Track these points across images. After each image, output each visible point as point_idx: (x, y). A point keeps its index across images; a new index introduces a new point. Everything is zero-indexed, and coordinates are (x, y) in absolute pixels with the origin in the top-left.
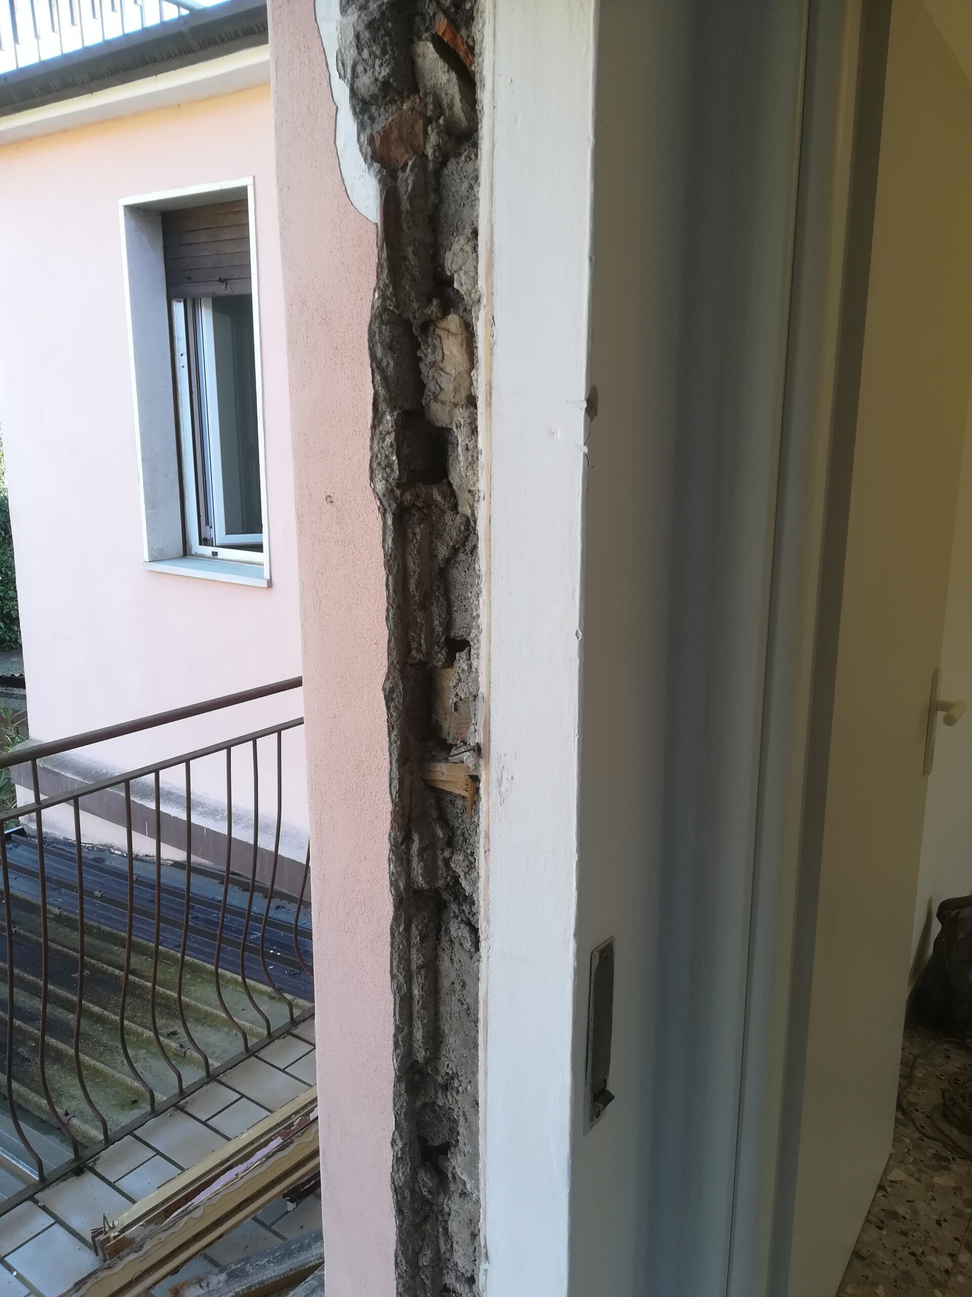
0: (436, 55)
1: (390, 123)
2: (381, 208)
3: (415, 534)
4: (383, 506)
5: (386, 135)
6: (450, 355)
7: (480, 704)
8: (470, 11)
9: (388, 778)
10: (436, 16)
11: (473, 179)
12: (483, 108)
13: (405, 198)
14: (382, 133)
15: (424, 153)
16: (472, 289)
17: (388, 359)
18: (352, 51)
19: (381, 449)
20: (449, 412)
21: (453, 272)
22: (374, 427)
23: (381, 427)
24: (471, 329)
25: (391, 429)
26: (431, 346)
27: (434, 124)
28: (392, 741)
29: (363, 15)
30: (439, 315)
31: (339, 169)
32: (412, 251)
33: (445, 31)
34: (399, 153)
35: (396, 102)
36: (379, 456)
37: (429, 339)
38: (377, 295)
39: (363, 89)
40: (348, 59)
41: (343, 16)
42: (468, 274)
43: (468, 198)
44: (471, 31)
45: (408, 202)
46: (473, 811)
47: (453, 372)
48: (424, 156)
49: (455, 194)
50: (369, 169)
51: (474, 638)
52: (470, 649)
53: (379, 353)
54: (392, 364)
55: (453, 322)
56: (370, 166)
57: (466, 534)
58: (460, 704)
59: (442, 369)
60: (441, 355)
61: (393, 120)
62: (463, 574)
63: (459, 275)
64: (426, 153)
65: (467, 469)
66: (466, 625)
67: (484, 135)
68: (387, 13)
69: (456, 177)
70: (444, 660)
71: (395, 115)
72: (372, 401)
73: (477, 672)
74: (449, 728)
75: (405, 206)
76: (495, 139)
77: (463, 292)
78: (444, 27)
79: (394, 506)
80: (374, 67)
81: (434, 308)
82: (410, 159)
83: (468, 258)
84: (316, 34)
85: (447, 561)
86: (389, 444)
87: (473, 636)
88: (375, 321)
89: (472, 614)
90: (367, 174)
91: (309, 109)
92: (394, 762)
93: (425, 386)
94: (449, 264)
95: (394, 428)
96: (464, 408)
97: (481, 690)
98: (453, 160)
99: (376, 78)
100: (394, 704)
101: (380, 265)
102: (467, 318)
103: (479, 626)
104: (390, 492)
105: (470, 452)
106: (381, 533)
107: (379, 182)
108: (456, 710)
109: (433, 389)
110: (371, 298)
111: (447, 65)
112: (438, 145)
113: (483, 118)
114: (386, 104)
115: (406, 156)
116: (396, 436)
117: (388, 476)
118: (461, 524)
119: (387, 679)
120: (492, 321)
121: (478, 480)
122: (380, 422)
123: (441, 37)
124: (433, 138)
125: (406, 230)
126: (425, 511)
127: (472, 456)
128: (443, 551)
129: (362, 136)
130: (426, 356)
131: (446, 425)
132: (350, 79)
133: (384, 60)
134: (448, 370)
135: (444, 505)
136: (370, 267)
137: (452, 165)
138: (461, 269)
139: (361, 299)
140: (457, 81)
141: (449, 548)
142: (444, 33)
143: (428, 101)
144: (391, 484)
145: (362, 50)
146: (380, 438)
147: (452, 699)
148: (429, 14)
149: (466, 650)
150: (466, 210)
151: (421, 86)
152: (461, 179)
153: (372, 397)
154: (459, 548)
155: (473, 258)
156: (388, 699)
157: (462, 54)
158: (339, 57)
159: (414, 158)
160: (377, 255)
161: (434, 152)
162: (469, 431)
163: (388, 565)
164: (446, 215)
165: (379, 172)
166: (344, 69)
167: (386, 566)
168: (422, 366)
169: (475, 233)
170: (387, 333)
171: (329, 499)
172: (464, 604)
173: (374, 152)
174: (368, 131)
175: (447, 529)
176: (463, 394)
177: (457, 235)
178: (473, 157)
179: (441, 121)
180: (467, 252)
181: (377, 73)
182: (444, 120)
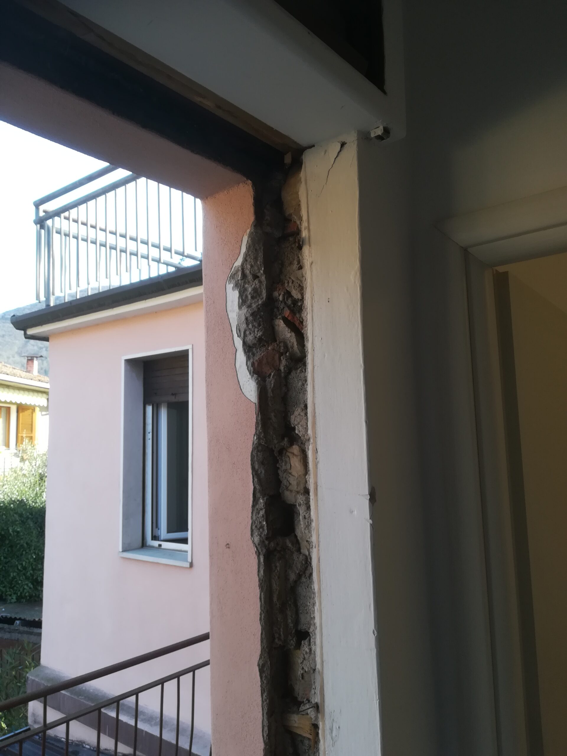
0: (285, 325)
1: (262, 356)
2: (258, 396)
3: (276, 567)
4: (258, 551)
5: (260, 362)
6: (294, 466)
7: (317, 676)
8: (301, 306)
9: (261, 726)
10: (284, 309)
11: (304, 381)
12: (308, 350)
13: (270, 391)
14: (258, 361)
15: (279, 369)
16: (305, 434)
17: (261, 469)
18: (244, 325)
19: (257, 519)
20: (294, 496)
21: (295, 425)
22: (253, 506)
23: (257, 507)
24: (305, 453)
25: (263, 507)
26: (284, 462)
27: (284, 355)
28: (263, 700)
29: (249, 310)
30: (288, 445)
31: (237, 377)
32: (274, 415)
33: (288, 315)
34: (267, 370)
35: (265, 346)
36: (256, 522)
37: (283, 458)
38: (255, 438)
39: (249, 341)
40: (242, 329)
41: (240, 310)
42: (303, 427)
43: (302, 390)
44: (301, 315)
45: (271, 392)
46: (315, 748)
47: (296, 475)
48: (279, 370)
49: (295, 388)
50: (252, 378)
51: (312, 631)
52: (310, 638)
53: (257, 467)
54: (263, 472)
55: (295, 449)
56: (252, 376)
57: (306, 566)
58: (305, 675)
59: (290, 473)
60: (290, 466)
61: (264, 355)
62: (305, 590)
63: (298, 427)
64: (280, 369)
65: (305, 529)
66: (307, 622)
67: (309, 362)
68: (261, 309)
69: (296, 379)
70: (294, 645)
71: (265, 352)
72: (252, 493)
73: (315, 654)
74: (299, 689)
75: (270, 394)
76: (314, 365)
77: (300, 436)
78: (288, 314)
79: (264, 551)
80: (254, 332)
81: (286, 441)
82: (272, 372)
83: (303, 419)
84: (227, 317)
85: (295, 582)
86: (262, 516)
87: (312, 630)
88: (255, 450)
89: (311, 615)
90: (251, 380)
91: (222, 350)
92: (265, 714)
93: (281, 482)
94: (293, 421)
95: (265, 507)
96: (303, 495)
97: (317, 667)
98: (294, 372)
99: (255, 337)
100: (264, 675)
101: (257, 423)
102: (303, 447)
103: (315, 624)
104: (262, 542)
105: (307, 520)
106: (257, 567)
107: (257, 384)
108: (303, 678)
109: (285, 484)
110: (253, 439)
111: (290, 329)
112: (286, 365)
113: (308, 355)
114: (260, 347)
115: (270, 371)
116: (265, 511)
117: (261, 533)
118: (303, 560)
119: (260, 658)
120: (316, 451)
121: (311, 536)
122: (257, 503)
123: (287, 318)
124: (284, 362)
125: (270, 405)
126: (282, 553)
127: (308, 522)
128: (293, 577)
129: (248, 363)
130: (282, 466)
131: (293, 503)
132: (243, 337)
133: (259, 328)
134: (294, 473)
135: (293, 549)
136: (252, 424)
137: (293, 374)
138: (299, 424)
139: (247, 439)
140: (295, 337)
141: (296, 574)
142: (288, 316)
143: (281, 345)
144: (262, 538)
145: (249, 325)
146: (257, 513)
147: (300, 671)
148: (281, 308)
149: (308, 639)
150: (301, 395)
151: (277, 339)
152: (298, 381)
153: (253, 490)
154: (302, 575)
155: (305, 418)
156: (261, 671)
157: (297, 325)
158: (238, 328)
159: (274, 372)
160: (255, 418)
161: (284, 368)
162: (306, 508)
163: (261, 586)
164: (291, 397)
165: (257, 379)
166: (240, 333)
167: (260, 587)
168: (279, 472)
169: (306, 407)
170: (261, 456)
171: (228, 546)
172: (306, 609)
173: (254, 369)
174: (252, 360)
175: (295, 563)
176: (302, 486)
177: (297, 407)
178: (304, 371)
179: (287, 354)
180: (302, 416)
181: (256, 334)
182: (289, 354)
